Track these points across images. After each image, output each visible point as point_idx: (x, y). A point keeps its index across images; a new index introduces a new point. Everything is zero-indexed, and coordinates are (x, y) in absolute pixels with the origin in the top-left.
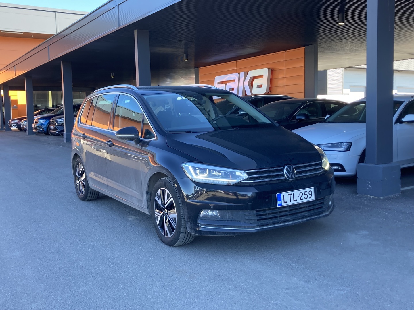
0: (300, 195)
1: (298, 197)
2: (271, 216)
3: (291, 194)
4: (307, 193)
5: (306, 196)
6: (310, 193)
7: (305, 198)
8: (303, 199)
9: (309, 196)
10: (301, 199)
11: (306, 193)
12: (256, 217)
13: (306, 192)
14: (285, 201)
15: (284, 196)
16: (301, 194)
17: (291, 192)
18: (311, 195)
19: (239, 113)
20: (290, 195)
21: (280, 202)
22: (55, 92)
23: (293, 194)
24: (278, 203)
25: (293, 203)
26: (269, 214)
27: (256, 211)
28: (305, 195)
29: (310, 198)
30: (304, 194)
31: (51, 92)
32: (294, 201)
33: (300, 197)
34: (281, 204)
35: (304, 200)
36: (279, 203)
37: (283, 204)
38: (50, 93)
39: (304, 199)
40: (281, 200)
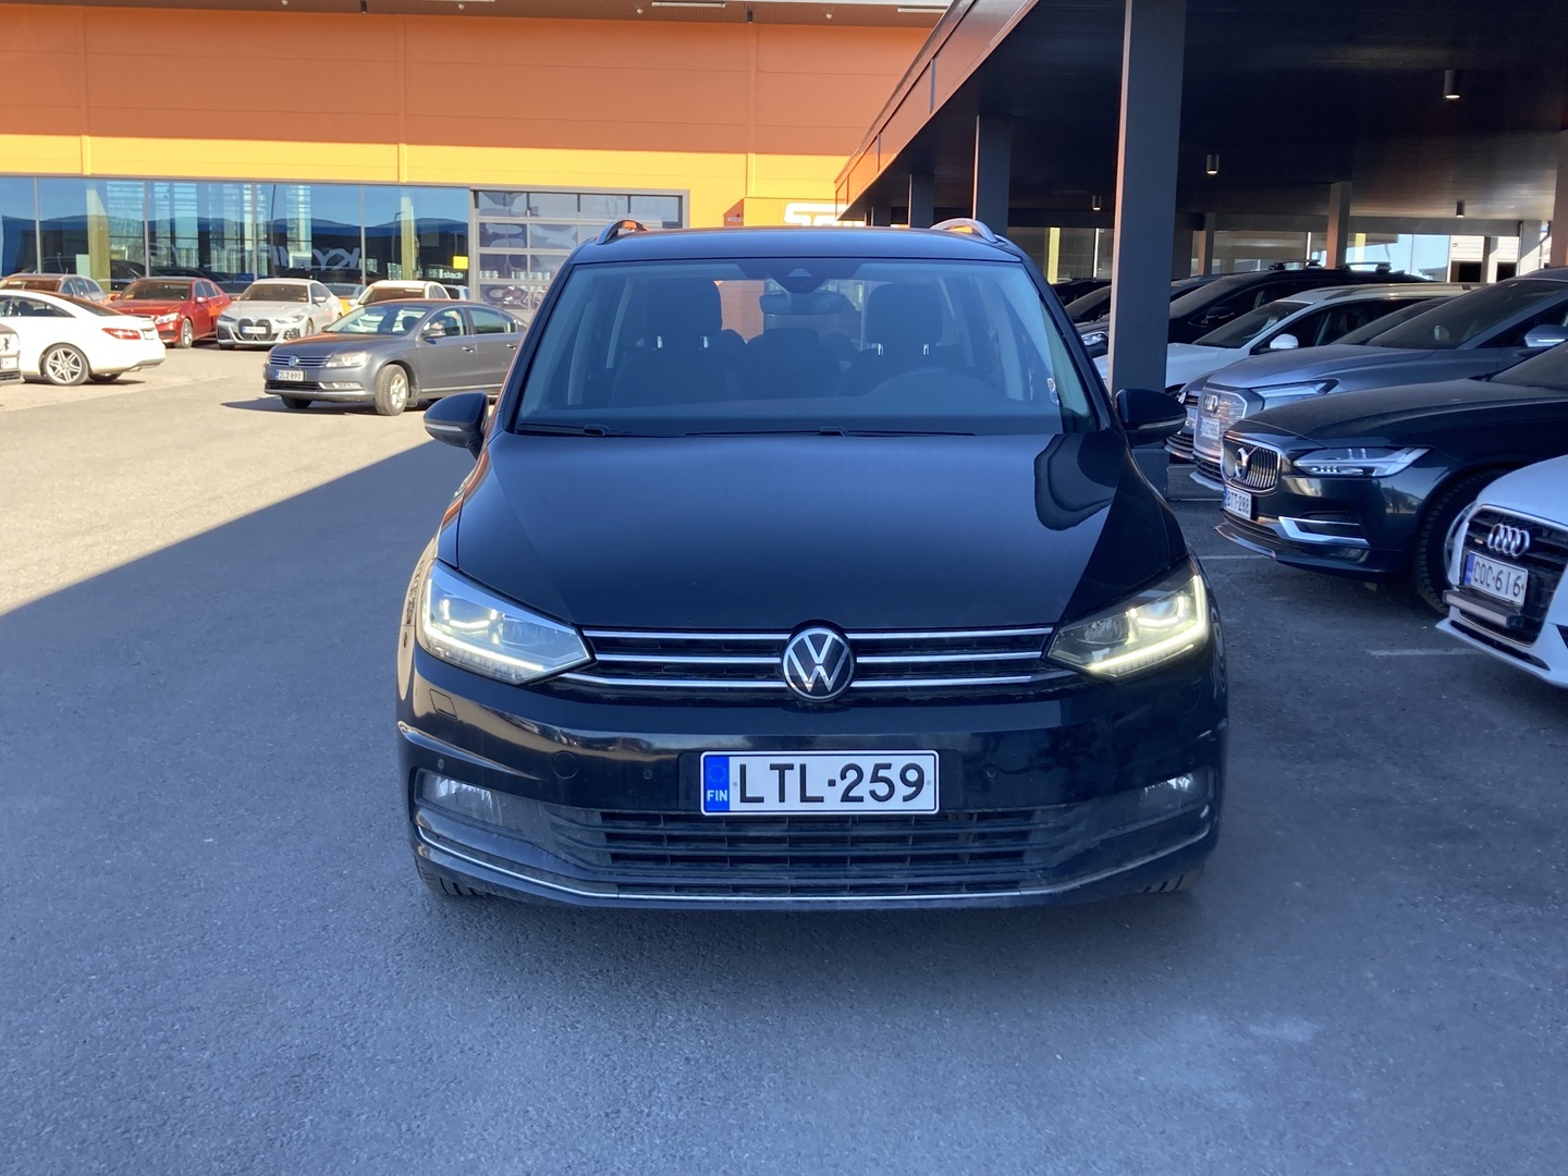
0: (843, 777)
1: (832, 783)
2: (679, 850)
3: (791, 767)
4: (893, 775)
5: (882, 789)
6: (912, 776)
7: (873, 794)
8: (860, 799)
9: (902, 790)
10: (846, 798)
11: (882, 773)
12: (605, 843)
13: (888, 767)
14: (748, 795)
15: (743, 769)
16: (852, 775)
17: (795, 759)
18: (919, 784)
19: (1526, 347)
20: (782, 769)
21: (722, 795)
22: (1068, 230)
23: (803, 768)
24: (709, 796)
25: (793, 805)
26: (673, 839)
27: (605, 816)
28: (875, 779)
29: (906, 799)
30: (868, 775)
31: (1058, 229)
32: (804, 798)
33: (842, 786)
34: (725, 805)
35: (870, 806)
36: (713, 799)
37: (737, 807)
38: (1055, 234)
39: (868, 797)
40: (725, 786)
